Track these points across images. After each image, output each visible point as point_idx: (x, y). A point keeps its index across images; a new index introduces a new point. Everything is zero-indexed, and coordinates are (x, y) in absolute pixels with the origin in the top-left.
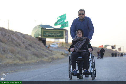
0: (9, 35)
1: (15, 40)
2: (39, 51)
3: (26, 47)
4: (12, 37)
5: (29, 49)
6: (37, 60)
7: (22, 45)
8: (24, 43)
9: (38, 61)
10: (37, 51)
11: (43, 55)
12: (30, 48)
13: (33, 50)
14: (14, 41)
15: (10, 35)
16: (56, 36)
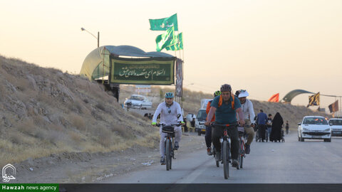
0: (52, 85)
1: (68, 97)
2: (123, 123)
3: (93, 113)
4: (59, 89)
5: (101, 118)
6: (129, 145)
7: (84, 107)
8: (86, 102)
9: (130, 147)
10: (119, 122)
11: (135, 131)
12: (102, 114)
13: (109, 118)
14: (66, 99)
15: (54, 83)
16: (150, 76)
